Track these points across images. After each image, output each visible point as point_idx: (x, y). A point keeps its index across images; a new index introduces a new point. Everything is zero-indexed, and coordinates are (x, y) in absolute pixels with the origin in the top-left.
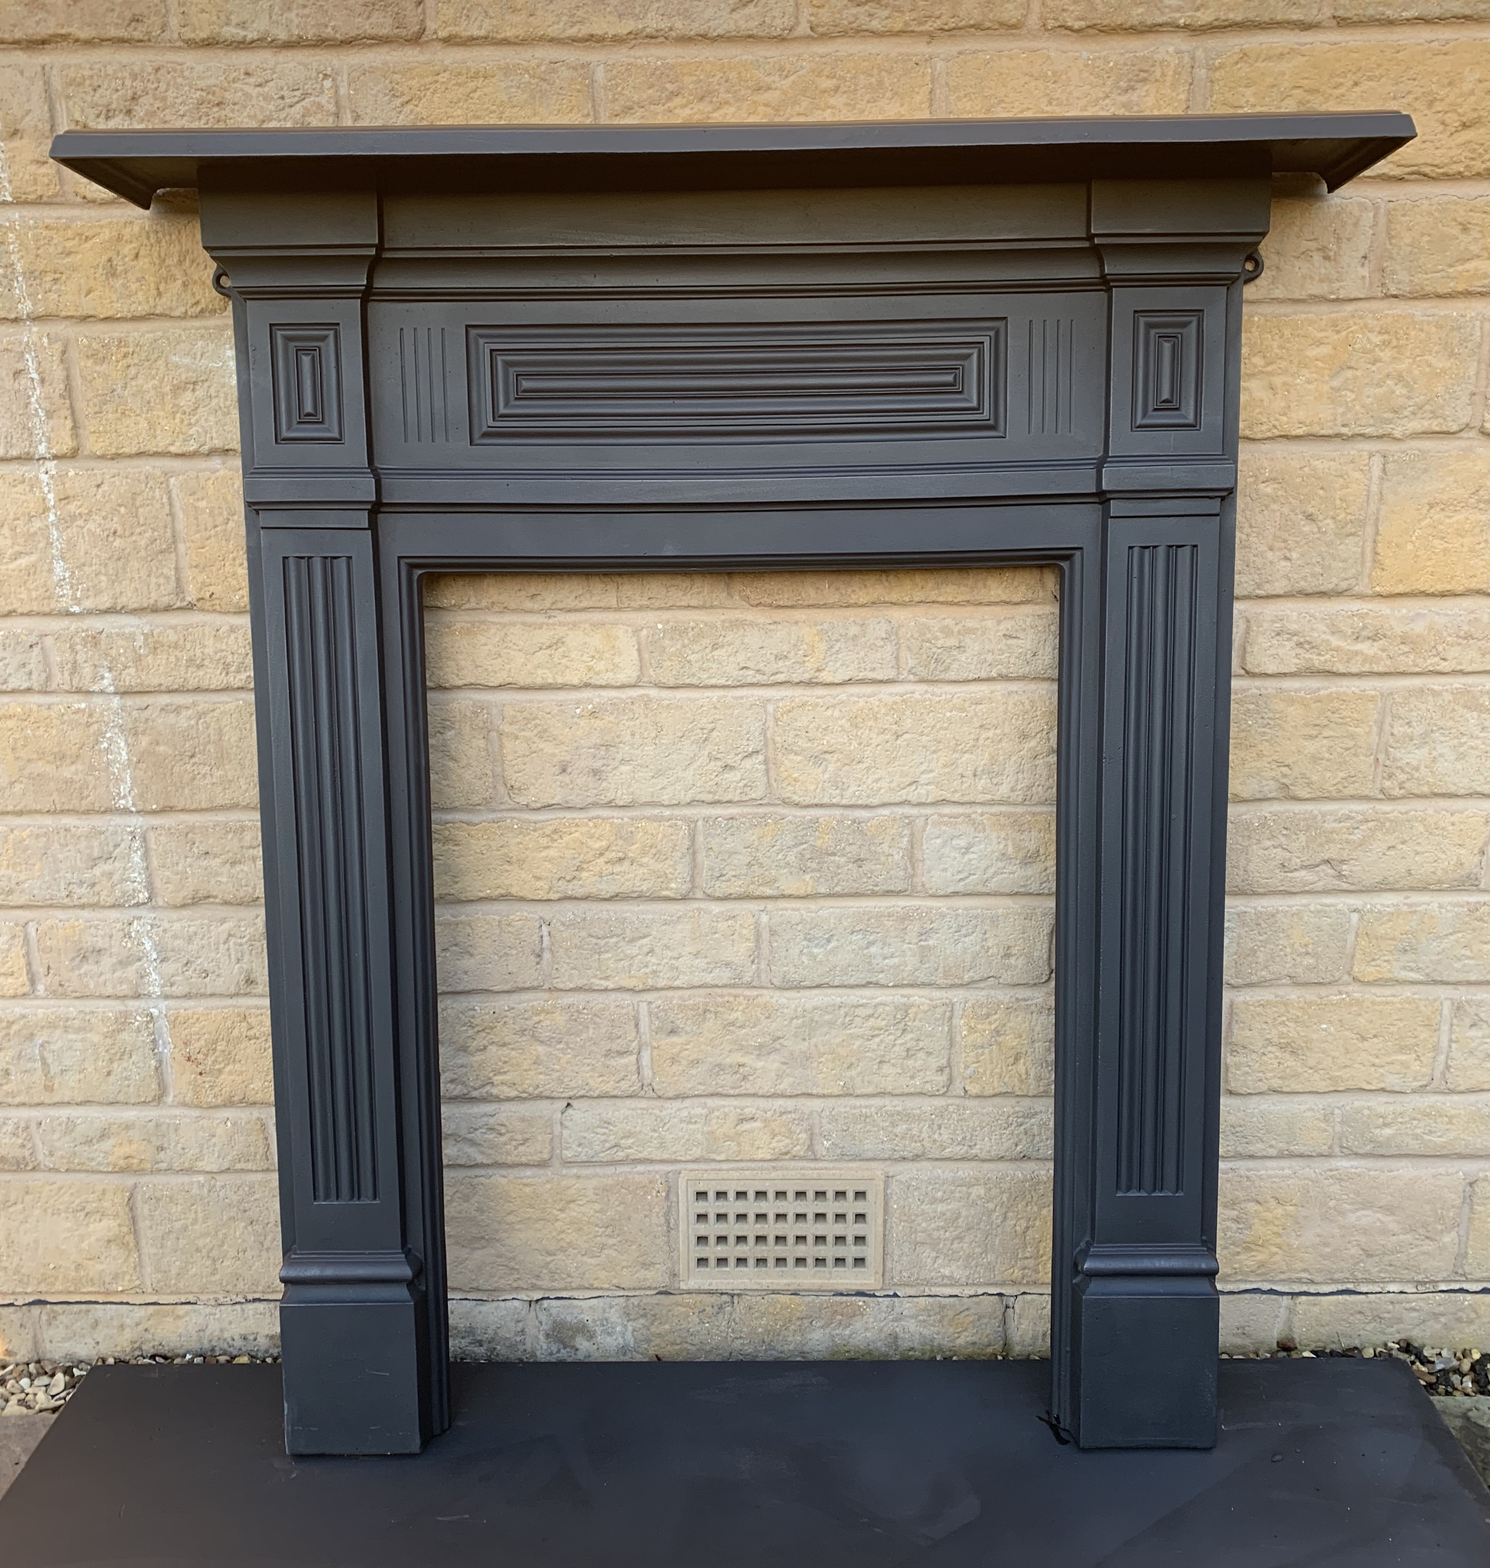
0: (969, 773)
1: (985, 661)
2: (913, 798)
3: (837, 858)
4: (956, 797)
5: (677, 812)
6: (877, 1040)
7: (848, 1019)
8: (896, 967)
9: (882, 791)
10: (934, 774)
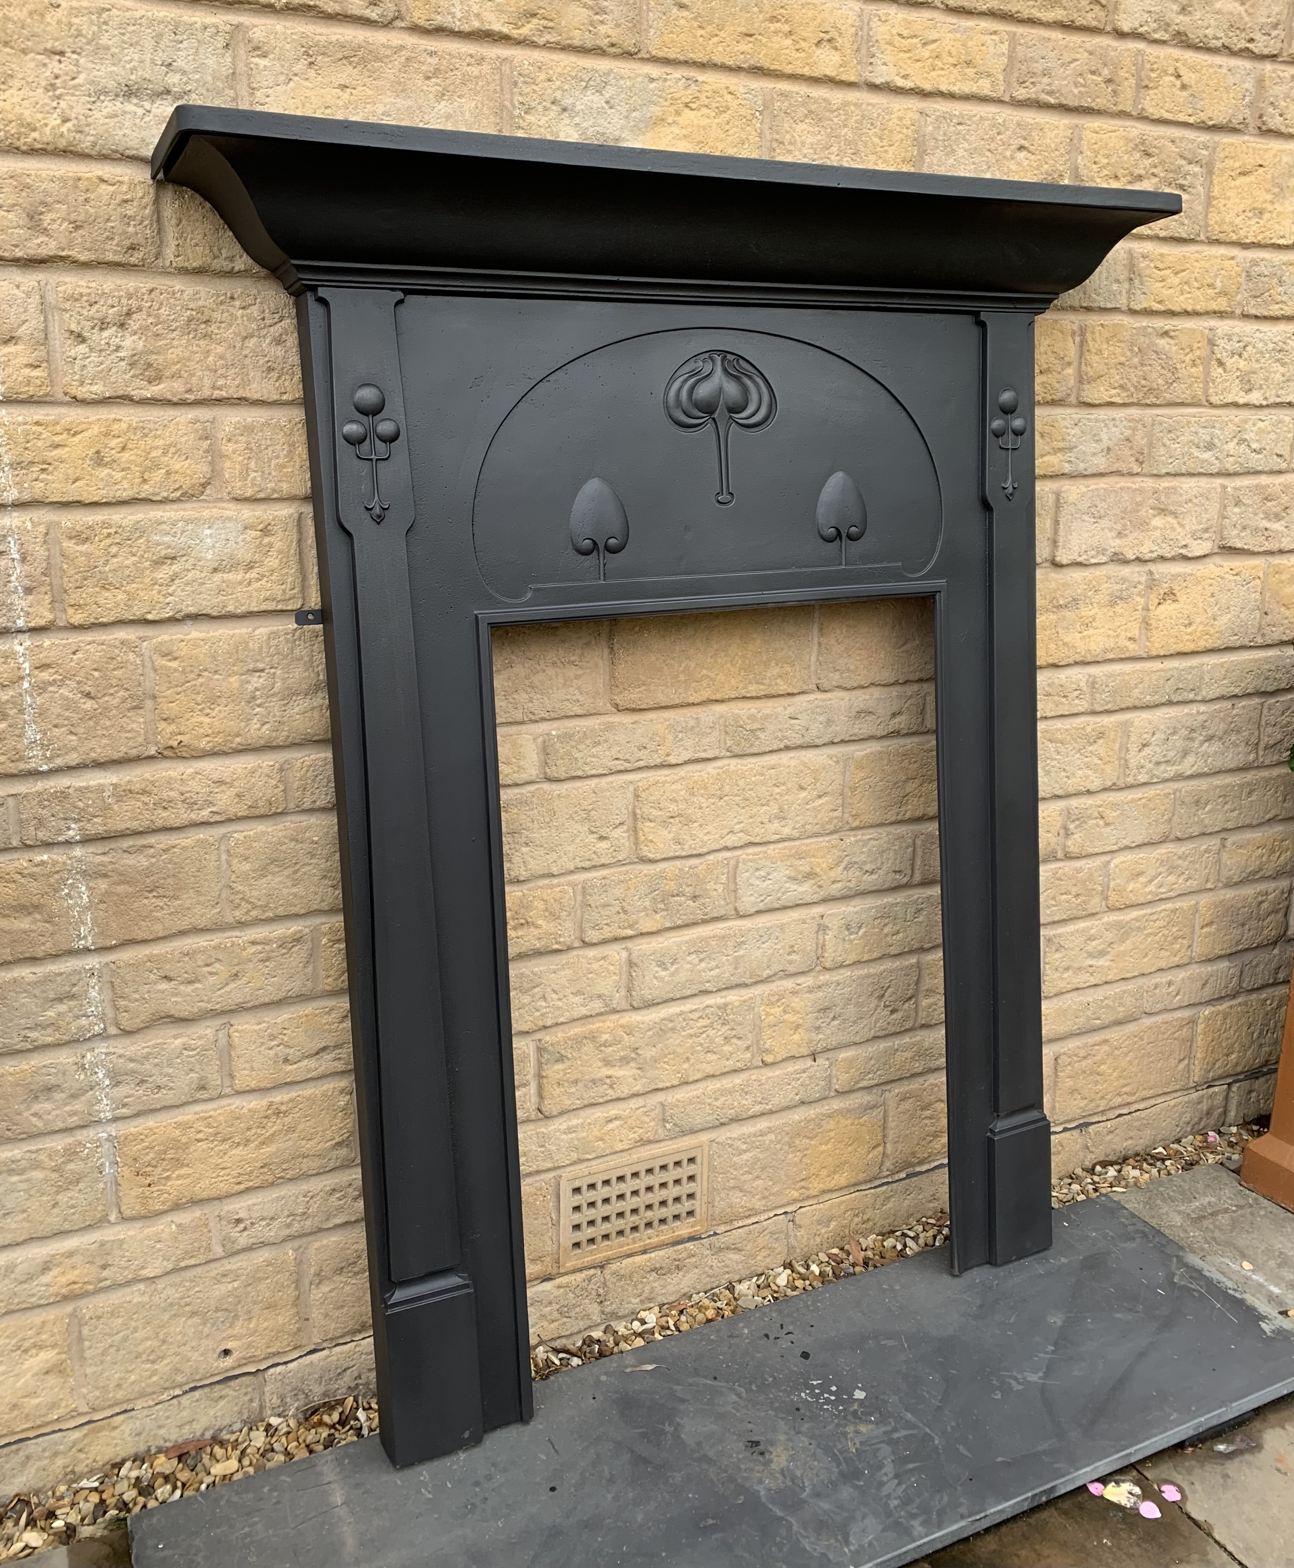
0: (766, 820)
1: (776, 737)
2: (729, 844)
3: (678, 898)
4: (757, 840)
5: (562, 880)
6: (704, 1035)
7: (684, 1023)
8: (718, 976)
9: (709, 842)
10: (743, 824)
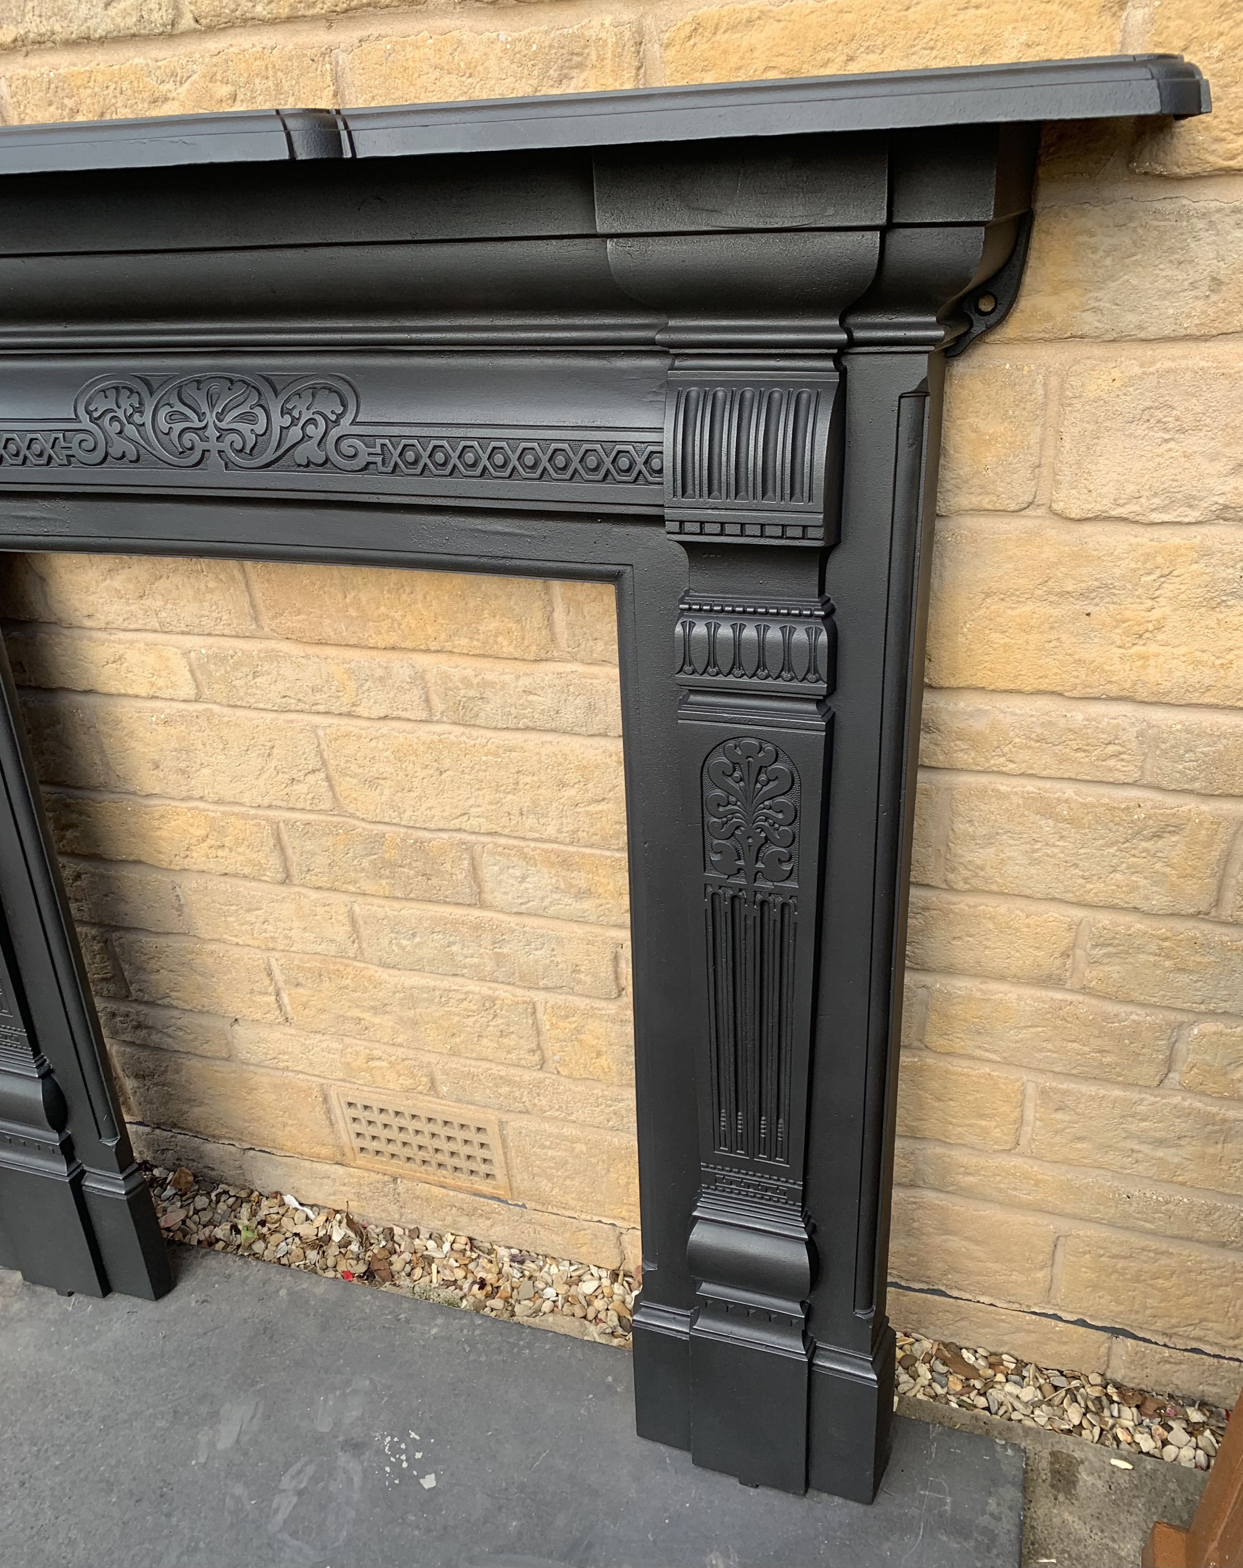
0: (514, 811)
1: (510, 714)
2: (467, 827)
3: (406, 870)
4: (506, 831)
5: (260, 812)
6: (473, 1019)
7: (443, 999)
8: (477, 965)
9: (436, 819)
10: (482, 809)
